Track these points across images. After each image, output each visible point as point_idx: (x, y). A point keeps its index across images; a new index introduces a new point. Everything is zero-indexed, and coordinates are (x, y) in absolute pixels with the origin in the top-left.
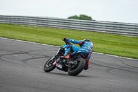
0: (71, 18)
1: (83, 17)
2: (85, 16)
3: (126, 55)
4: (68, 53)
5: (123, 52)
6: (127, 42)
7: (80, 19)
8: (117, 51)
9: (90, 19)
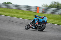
0: (3, 3)
1: (9, 3)
2: (9, 2)
3: (26, 18)
4: (37, 22)
5: (25, 17)
6: (26, 13)
7: (7, 3)
8: (23, 17)
9: (11, 3)
